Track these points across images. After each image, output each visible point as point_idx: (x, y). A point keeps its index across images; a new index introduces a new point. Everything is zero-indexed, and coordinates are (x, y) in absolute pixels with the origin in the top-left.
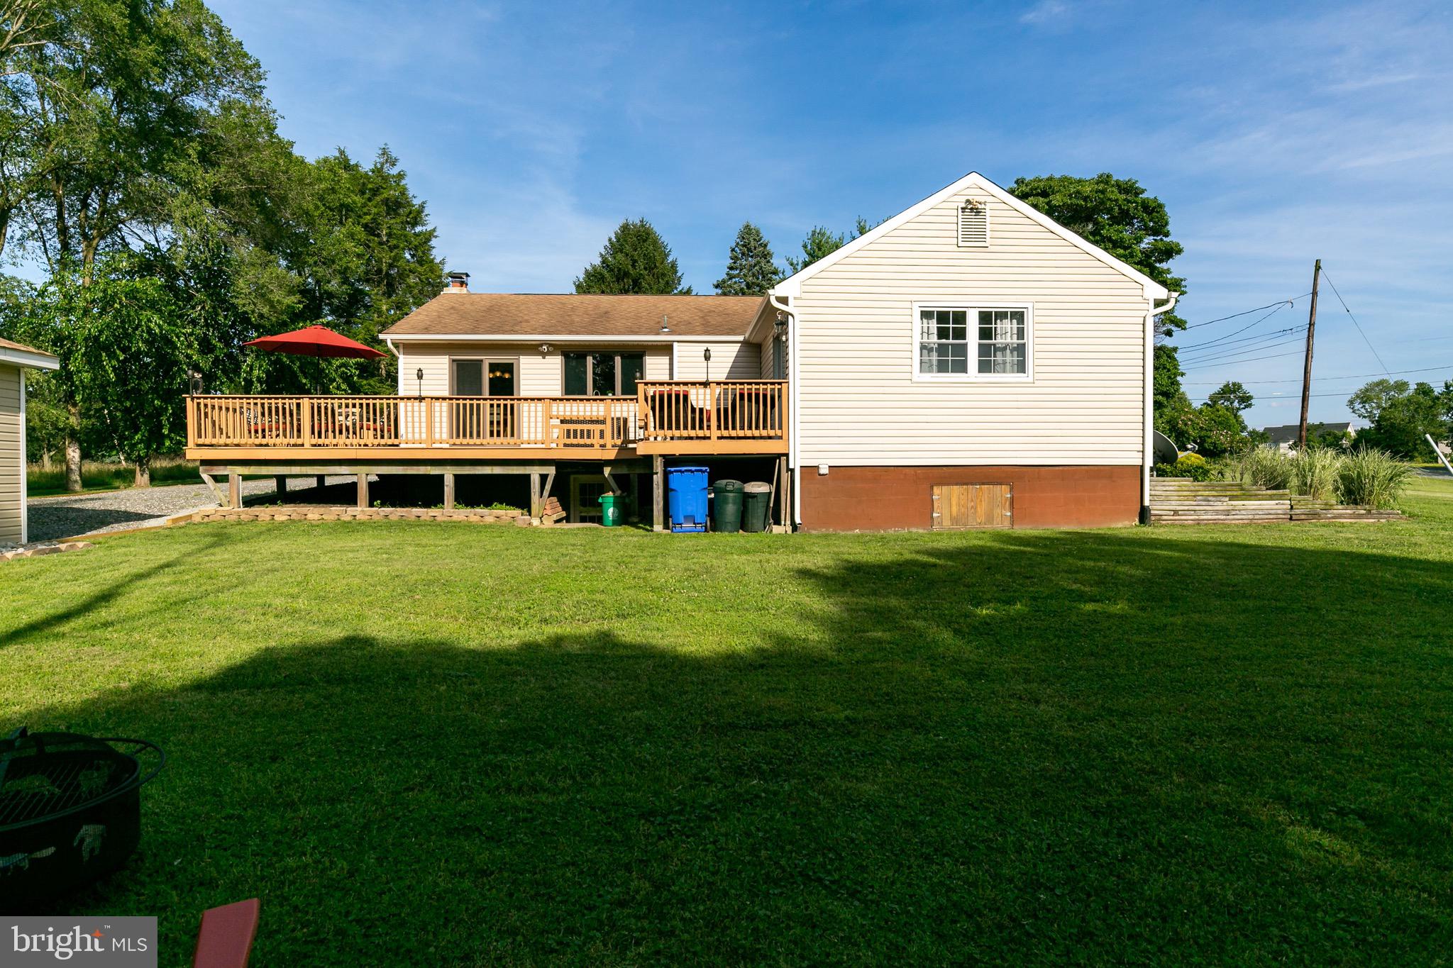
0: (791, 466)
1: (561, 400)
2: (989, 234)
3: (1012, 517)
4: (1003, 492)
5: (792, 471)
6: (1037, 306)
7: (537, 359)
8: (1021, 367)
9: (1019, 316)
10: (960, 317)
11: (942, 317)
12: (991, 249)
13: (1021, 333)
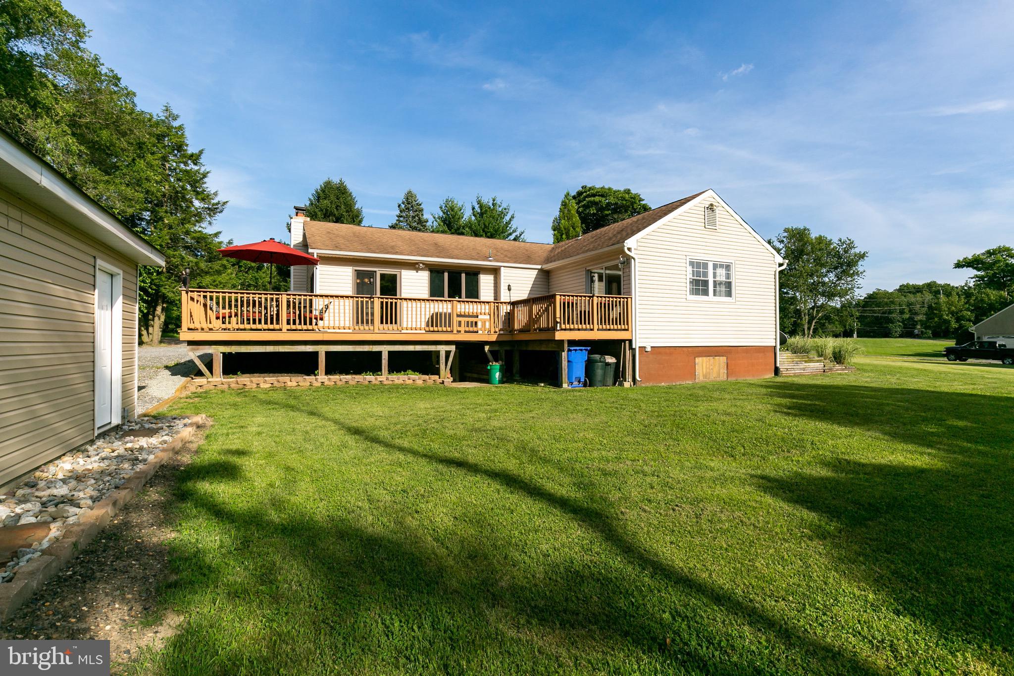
0: (634, 347)
1: (428, 300)
2: (718, 223)
3: (727, 373)
4: (723, 360)
5: (634, 349)
6: (737, 262)
7: (413, 273)
8: (729, 294)
9: (728, 267)
10: (705, 266)
11: (698, 265)
12: (718, 230)
13: (728, 276)
